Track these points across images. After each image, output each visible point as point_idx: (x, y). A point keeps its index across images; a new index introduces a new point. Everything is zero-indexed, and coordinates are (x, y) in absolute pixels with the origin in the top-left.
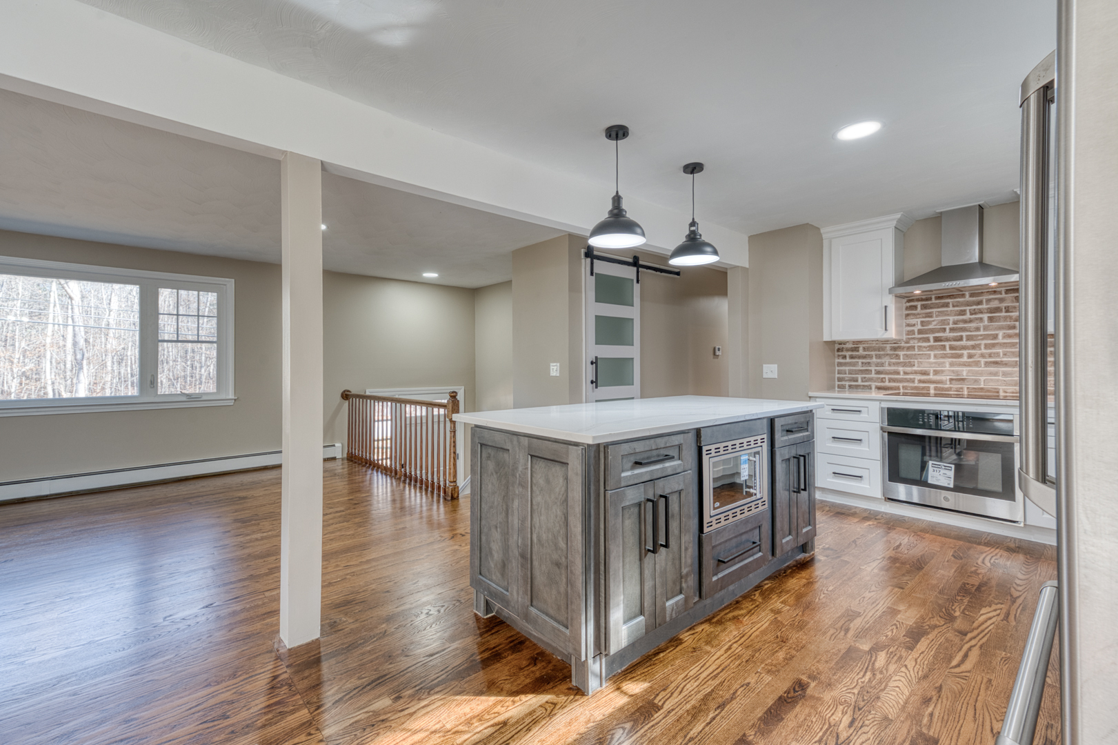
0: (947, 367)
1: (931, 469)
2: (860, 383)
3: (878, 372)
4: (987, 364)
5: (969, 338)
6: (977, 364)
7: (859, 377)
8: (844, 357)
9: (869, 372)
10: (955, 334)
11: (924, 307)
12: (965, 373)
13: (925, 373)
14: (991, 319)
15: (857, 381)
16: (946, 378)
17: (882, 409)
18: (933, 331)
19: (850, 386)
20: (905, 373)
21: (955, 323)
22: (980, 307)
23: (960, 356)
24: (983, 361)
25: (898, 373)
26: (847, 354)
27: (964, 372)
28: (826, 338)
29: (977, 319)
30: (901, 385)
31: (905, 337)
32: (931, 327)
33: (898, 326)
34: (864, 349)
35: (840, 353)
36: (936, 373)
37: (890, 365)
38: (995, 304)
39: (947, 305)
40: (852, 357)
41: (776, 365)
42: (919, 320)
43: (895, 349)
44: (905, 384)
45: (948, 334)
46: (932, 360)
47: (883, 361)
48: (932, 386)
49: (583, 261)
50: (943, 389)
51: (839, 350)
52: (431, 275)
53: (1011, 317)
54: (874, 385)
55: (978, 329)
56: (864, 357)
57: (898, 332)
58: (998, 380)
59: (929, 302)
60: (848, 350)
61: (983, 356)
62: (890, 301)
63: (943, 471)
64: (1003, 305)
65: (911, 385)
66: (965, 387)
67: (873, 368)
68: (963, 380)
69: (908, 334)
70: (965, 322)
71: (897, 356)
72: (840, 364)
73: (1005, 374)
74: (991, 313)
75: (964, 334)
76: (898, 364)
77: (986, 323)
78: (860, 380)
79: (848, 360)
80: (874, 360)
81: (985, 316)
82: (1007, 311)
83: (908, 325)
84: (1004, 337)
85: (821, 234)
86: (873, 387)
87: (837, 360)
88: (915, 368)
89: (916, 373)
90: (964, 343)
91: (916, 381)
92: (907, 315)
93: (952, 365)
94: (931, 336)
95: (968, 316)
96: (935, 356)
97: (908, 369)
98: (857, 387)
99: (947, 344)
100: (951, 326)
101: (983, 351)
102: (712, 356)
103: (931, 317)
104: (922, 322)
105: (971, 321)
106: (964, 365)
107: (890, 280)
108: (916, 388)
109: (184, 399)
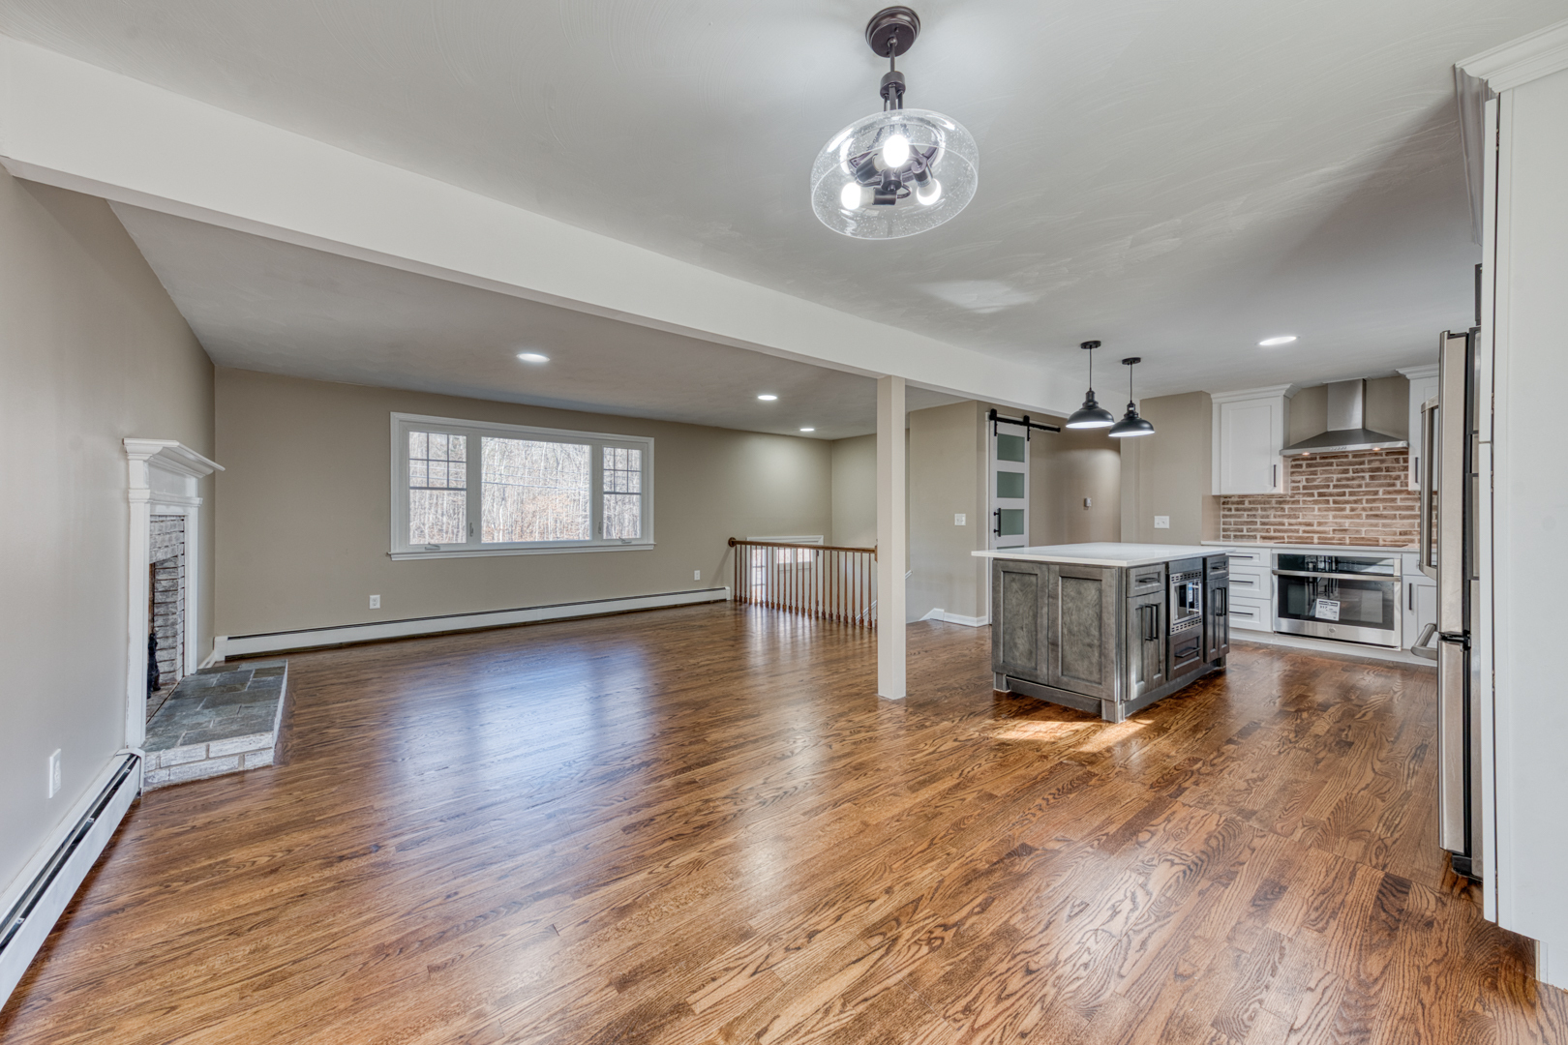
0: (1331, 519)
1: (1318, 606)
2: (1245, 533)
3: (1263, 524)
4: (1368, 516)
5: (1351, 494)
6: (1359, 516)
7: (1245, 528)
8: (1230, 510)
9: (1255, 523)
10: (1339, 490)
11: (1309, 466)
12: (1347, 525)
13: (1309, 525)
14: (1372, 478)
15: (1242, 531)
16: (1329, 529)
17: (1273, 555)
18: (1317, 487)
19: (1235, 536)
20: (1290, 524)
21: (1338, 480)
22: (1362, 466)
23: (1343, 509)
24: (1364, 514)
25: (1283, 524)
26: (1233, 507)
27: (1347, 523)
28: (1215, 492)
29: (1359, 477)
30: (1286, 535)
31: (1290, 492)
32: (1315, 483)
33: (1285, 482)
34: (1250, 502)
35: (1226, 506)
36: (1320, 524)
37: (1275, 517)
38: (1376, 465)
39: (1331, 464)
40: (1237, 510)
41: (1167, 517)
42: (1304, 478)
43: (1280, 503)
44: (1290, 534)
45: (1331, 490)
46: (1316, 512)
47: (1268, 513)
48: (1316, 536)
49: (987, 423)
50: (1326, 539)
51: (1224, 503)
52: (807, 430)
53: (1390, 476)
54: (1258, 535)
55: (1360, 486)
56: (1250, 510)
57: (1286, 488)
58: (1378, 531)
59: (1314, 462)
60: (1233, 503)
61: (1364, 509)
62: (1279, 461)
63: (1329, 607)
64: (1384, 465)
65: (1296, 535)
66: (1347, 537)
67: (1258, 520)
68: (1345, 530)
69: (1292, 490)
70: (1348, 479)
71: (1283, 509)
72: (1225, 516)
73: (1384, 525)
74: (1373, 472)
75: (1347, 490)
76: (1283, 516)
77: (1368, 480)
78: (1245, 530)
79: (1233, 512)
80: (1260, 512)
81: (1367, 475)
82: (1387, 471)
83: (1294, 482)
84: (1384, 494)
85: (1211, 399)
86: (1258, 537)
87: (1222, 513)
88: (1300, 520)
89: (1300, 524)
90: (1347, 498)
91: (1301, 532)
92: (1292, 473)
93: (1335, 517)
94: (1316, 492)
95: (1351, 474)
96: (1319, 509)
97: (1293, 521)
98: (1242, 537)
99: (1331, 499)
100: (1335, 483)
101: (1365, 505)
102: (1083, 507)
103: (1316, 474)
104: (1307, 479)
105: (1353, 479)
106: (1347, 517)
107: (1278, 441)
108: (1300, 538)
109: (620, 543)
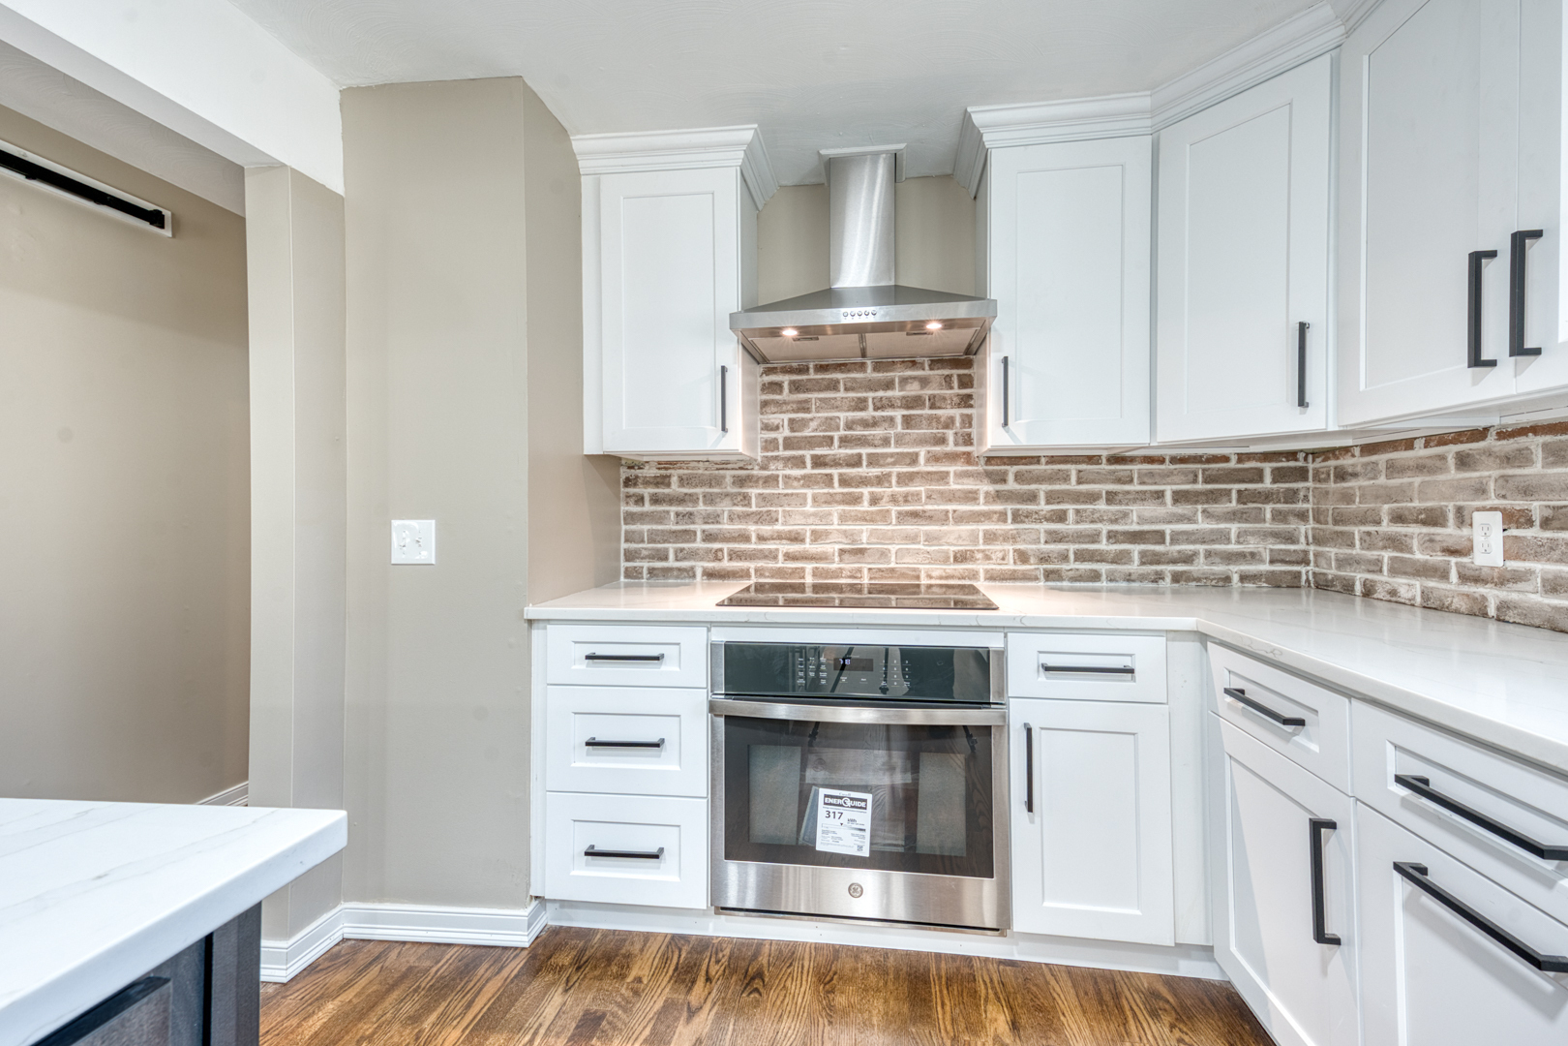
0: (835, 525)
1: (822, 810)
2: (671, 563)
3: (709, 537)
4: (903, 517)
5: (874, 460)
6: (884, 516)
7: (671, 547)
8: (640, 500)
9: (689, 535)
10: (849, 451)
11: (796, 387)
12: (864, 538)
13: (796, 538)
14: (908, 421)
15: (666, 558)
16: (832, 548)
17: (713, 646)
18: (811, 443)
19: (652, 571)
20: (761, 539)
21: (849, 426)
22: (889, 393)
23: (856, 500)
24: (894, 509)
25: (746, 539)
26: (648, 492)
27: (864, 533)
28: (591, 447)
29: (885, 419)
30: (752, 565)
31: (759, 455)
32: (807, 433)
33: (749, 427)
34: (682, 481)
35: (632, 490)
36: (817, 536)
37: (731, 519)
39: (833, 386)
40: (656, 500)
41: (433, 522)
42: (786, 417)
43: (741, 482)
44: (761, 564)
45: (837, 451)
46: (809, 508)
47: (718, 509)
48: (809, 567)
50: (827, 573)
51: (628, 482)
53: (937, 418)
54: (700, 566)
55: (886, 442)
56: (680, 500)
57: (750, 443)
58: (918, 552)
59: (804, 377)
60: (647, 483)
61: (894, 499)
62: (732, 355)
63: (848, 814)
64: (927, 392)
65: (771, 565)
66: (865, 567)
67: (698, 528)
68: (861, 551)
69: (765, 449)
70: (866, 424)
71: (746, 498)
72: (631, 518)
73: (930, 539)
74: (908, 407)
75: (864, 451)
76: (745, 517)
77: (899, 428)
78: (671, 556)
79: (647, 507)
80: (701, 507)
81: (898, 414)
82: (932, 407)
83: (767, 427)
84: (928, 461)
86: (699, 572)
87: (624, 508)
88: (779, 527)
89: (780, 537)
90: (863, 470)
91: (781, 557)
92: (765, 404)
93: (844, 518)
94: (808, 454)
95: (870, 413)
96: (815, 499)
97: (766, 529)
98: (666, 572)
99: (835, 472)
100: (842, 432)
101: (896, 489)
103: (807, 410)
104: (791, 421)
105: (874, 423)
106: (864, 518)
108: (780, 572)
